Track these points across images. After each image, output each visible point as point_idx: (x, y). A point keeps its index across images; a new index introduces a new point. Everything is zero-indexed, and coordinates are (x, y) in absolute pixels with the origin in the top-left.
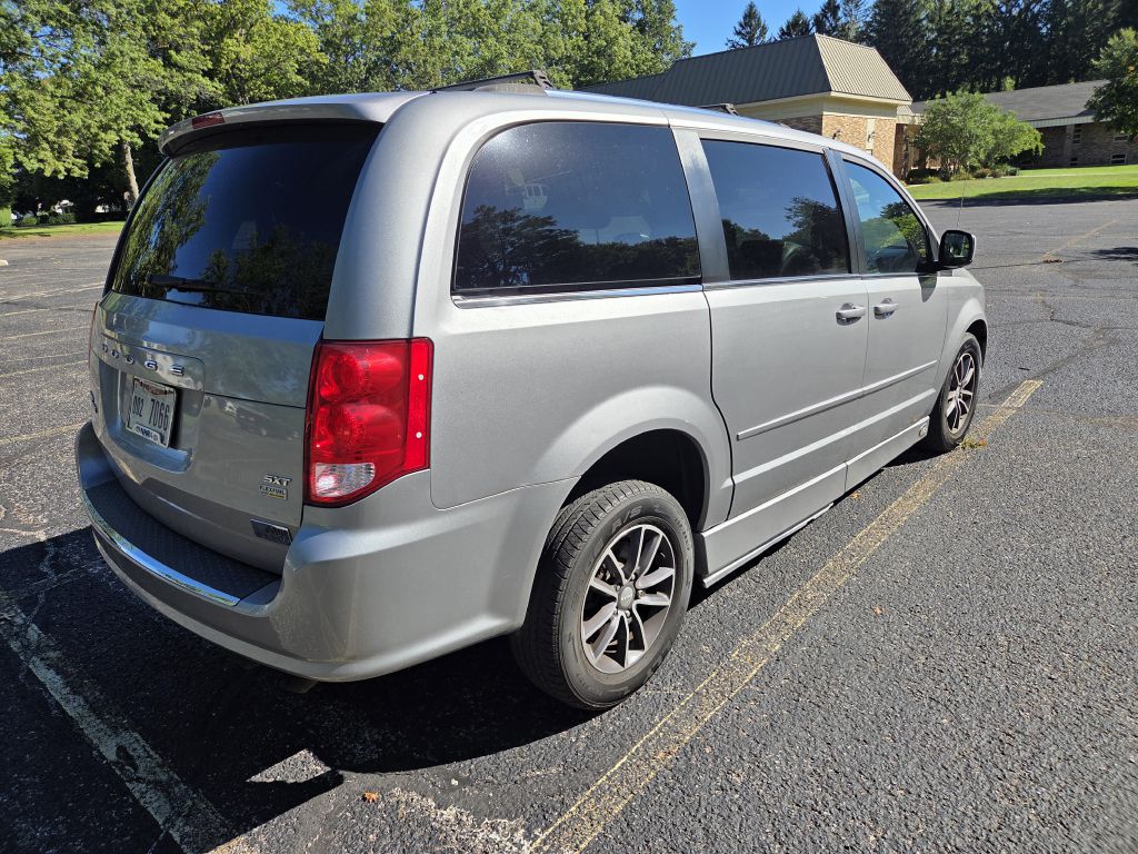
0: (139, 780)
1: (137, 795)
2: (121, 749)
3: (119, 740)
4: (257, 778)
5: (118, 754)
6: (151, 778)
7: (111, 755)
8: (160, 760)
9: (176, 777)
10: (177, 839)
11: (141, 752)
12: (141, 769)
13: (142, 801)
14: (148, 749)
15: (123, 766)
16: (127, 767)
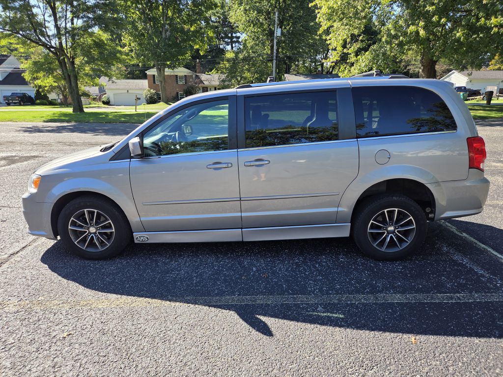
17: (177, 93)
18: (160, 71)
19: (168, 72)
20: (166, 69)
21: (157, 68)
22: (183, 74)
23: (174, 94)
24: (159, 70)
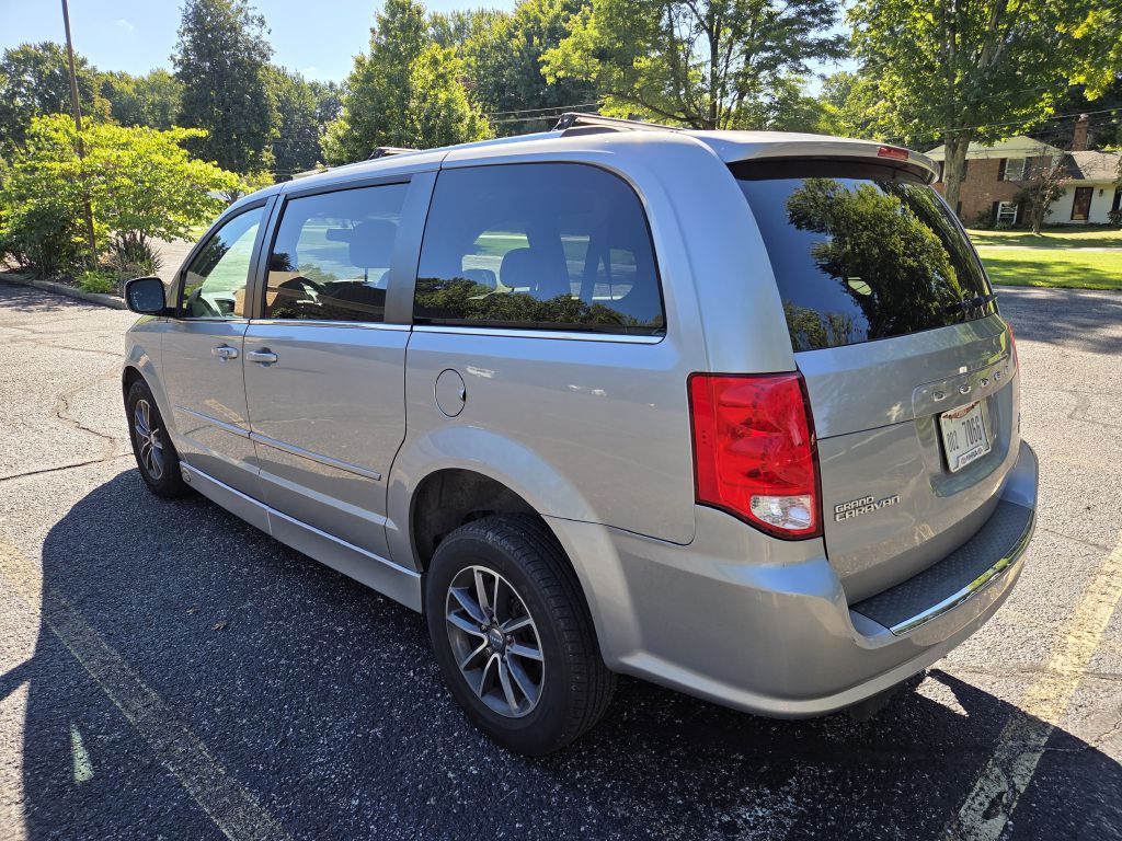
0: (1013, 787)
1: (1028, 780)
2: (987, 816)
3: (977, 824)
4: (964, 713)
5: (995, 815)
6: (1003, 778)
7: (999, 822)
8: (981, 780)
9: (991, 762)
10: (1046, 739)
11: (982, 798)
12: (1000, 789)
13: (1031, 774)
14: (974, 794)
15: (1005, 806)
16: (1004, 801)
17: (996, 204)
18: (954, 151)
19: (975, 151)
20: (973, 146)
21: (949, 146)
22: (1022, 155)
23: (984, 207)
24: (953, 148)
